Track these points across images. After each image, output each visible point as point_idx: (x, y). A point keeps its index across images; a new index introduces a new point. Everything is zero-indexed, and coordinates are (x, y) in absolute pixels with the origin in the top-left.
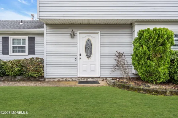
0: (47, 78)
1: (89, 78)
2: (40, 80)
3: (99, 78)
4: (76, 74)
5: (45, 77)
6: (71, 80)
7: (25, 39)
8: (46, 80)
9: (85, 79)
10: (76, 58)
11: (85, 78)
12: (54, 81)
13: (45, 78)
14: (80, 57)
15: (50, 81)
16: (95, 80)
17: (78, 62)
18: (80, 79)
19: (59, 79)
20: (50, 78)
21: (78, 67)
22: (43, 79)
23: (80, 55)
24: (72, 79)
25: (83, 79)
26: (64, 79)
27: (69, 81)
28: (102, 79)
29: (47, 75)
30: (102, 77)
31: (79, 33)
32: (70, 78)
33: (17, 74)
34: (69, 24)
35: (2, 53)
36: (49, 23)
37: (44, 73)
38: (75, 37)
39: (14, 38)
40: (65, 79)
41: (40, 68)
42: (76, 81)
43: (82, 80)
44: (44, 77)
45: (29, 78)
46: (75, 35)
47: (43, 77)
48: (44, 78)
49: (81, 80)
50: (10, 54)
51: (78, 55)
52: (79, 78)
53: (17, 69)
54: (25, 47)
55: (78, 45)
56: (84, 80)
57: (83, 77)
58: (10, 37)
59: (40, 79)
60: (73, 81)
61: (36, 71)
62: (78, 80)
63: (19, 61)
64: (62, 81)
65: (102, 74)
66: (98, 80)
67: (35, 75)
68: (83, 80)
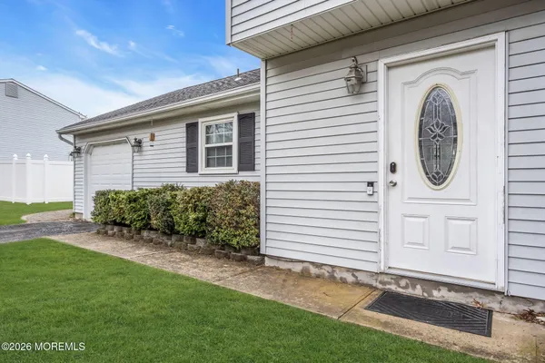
0: (271, 257)
1: (438, 285)
2: (249, 261)
3: (499, 297)
4: (372, 257)
5: (262, 252)
6: (350, 278)
7: (231, 123)
8: (268, 262)
9: (414, 287)
10: (371, 184)
11: (414, 281)
12: (290, 270)
13: (265, 255)
14: (395, 178)
15: (278, 269)
16: (473, 305)
17: (381, 203)
18: (390, 283)
19: (306, 264)
20: (278, 259)
21: (381, 226)
22: (256, 258)
23: (393, 168)
24: (354, 275)
25: (403, 283)
26: (325, 271)
27: (344, 281)
28: (523, 308)
29: (270, 243)
30: (514, 291)
31: (389, 67)
32: (348, 270)
33: (196, 232)
34: (344, 38)
35: (185, 169)
36: (272, 52)
37: (258, 236)
38: (369, 87)
39: (208, 124)
40: (330, 269)
41: (248, 217)
42: (371, 287)
43: (400, 290)
44: (259, 249)
45: (223, 247)
46: (371, 77)
47: (255, 249)
48: (259, 255)
49: (393, 287)
50: (200, 172)
51: (382, 168)
52: (386, 279)
53: (192, 216)
54: (231, 146)
55: (381, 122)
56: (410, 292)
57: (403, 277)
58: (200, 120)
59: (249, 257)
60: (358, 284)
61: (236, 228)
62: (380, 286)
63: (200, 191)
64: (318, 276)
65: (515, 277)
66: (495, 306)
67: (234, 242)
68: (406, 287)
